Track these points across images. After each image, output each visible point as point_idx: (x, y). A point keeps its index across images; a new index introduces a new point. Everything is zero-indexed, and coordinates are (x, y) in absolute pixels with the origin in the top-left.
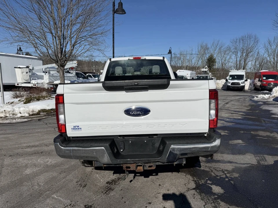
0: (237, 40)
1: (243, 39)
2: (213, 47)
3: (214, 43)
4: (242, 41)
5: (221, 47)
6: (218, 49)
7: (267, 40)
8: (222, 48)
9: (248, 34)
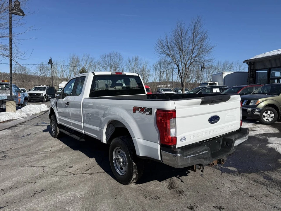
0: (106, 56)
1: (110, 56)
2: (84, 60)
3: (84, 56)
4: (110, 58)
5: (91, 61)
6: (88, 63)
7: (128, 59)
8: (93, 62)
9: (114, 52)
